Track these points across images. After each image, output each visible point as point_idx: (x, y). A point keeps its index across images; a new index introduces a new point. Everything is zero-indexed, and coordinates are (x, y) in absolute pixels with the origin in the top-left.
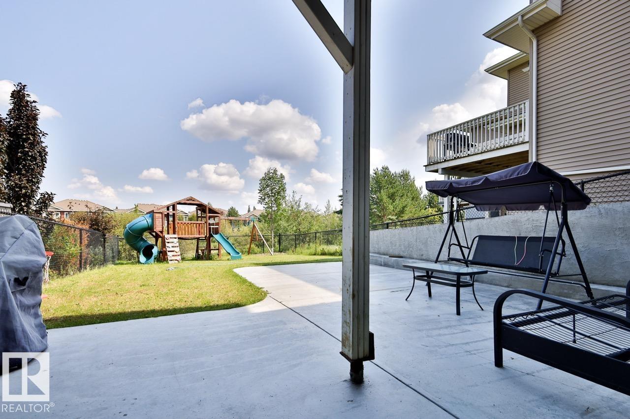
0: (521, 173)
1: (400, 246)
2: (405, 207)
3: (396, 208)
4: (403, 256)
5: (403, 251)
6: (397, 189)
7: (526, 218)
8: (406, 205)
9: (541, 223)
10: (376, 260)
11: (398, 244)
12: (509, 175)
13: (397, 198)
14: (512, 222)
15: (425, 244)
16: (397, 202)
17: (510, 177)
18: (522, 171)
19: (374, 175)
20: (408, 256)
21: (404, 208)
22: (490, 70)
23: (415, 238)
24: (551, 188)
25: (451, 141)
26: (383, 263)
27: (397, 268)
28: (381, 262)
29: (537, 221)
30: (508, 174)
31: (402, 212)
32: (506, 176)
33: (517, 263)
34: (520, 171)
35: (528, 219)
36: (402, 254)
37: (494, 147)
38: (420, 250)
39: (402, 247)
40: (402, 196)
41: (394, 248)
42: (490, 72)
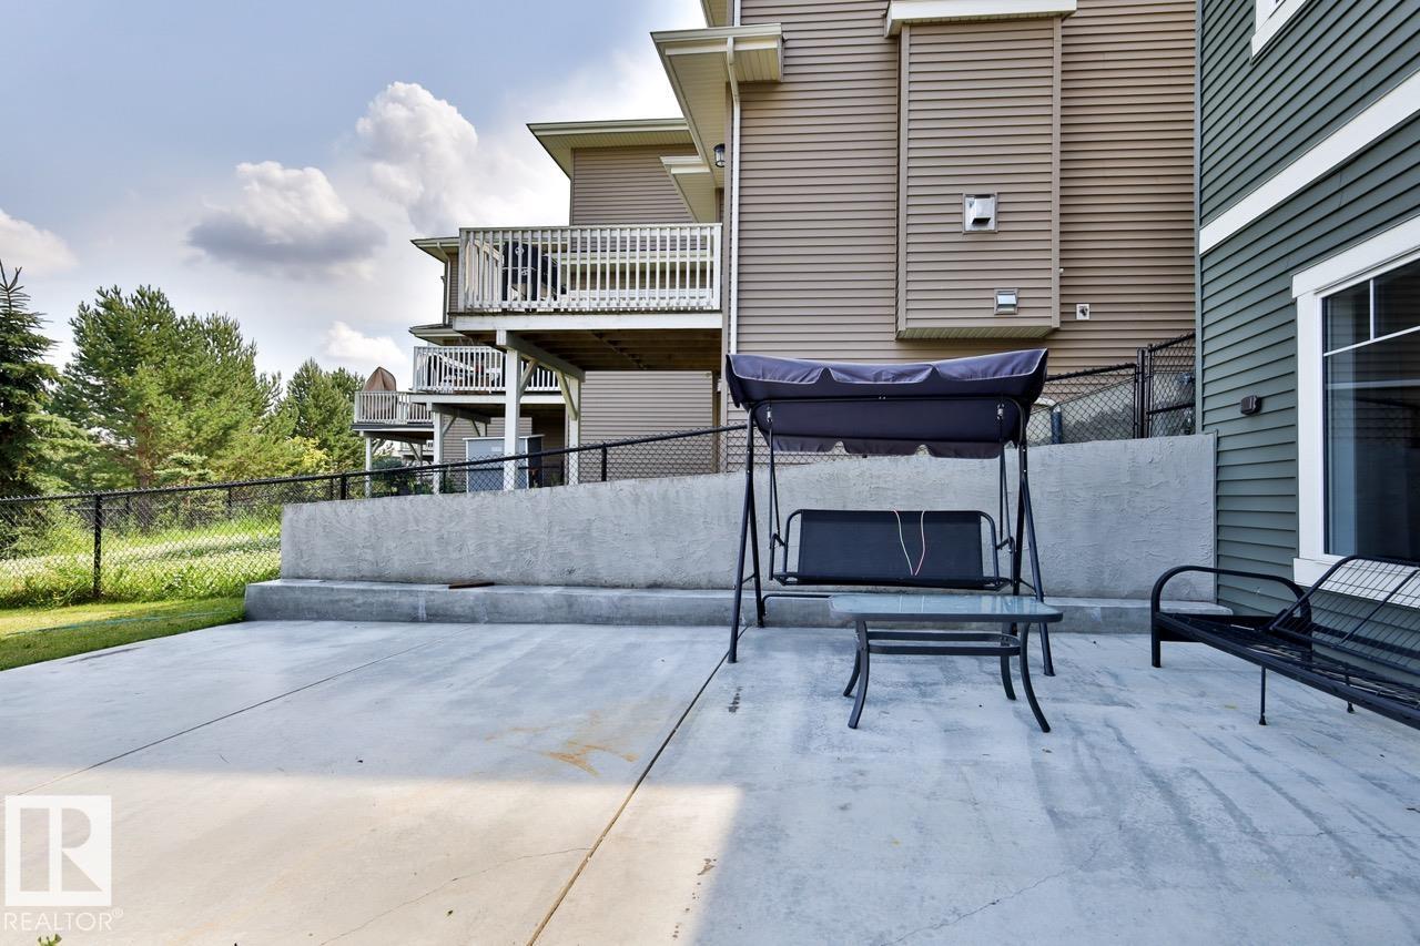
0: (1018, 368)
1: (481, 547)
2: (230, 428)
3: (199, 430)
4: (492, 579)
5: (495, 566)
6: (201, 369)
7: (857, 472)
8: (238, 422)
9: (886, 482)
10: (386, 603)
11: (471, 544)
12: (993, 369)
13: (200, 397)
14: (828, 480)
15: (585, 537)
16: (199, 410)
17: (995, 374)
18: (1022, 365)
19: (101, 310)
20: (515, 577)
21: (227, 429)
22: (539, 130)
23: (544, 520)
24: (1000, 412)
25: (525, 264)
26: (422, 613)
27: (490, 622)
28: (416, 608)
29: (879, 477)
30: (989, 367)
31: (220, 441)
32: (985, 373)
33: (914, 572)
34: (1017, 365)
35: (861, 474)
36: (488, 575)
37: (655, 306)
38: (562, 556)
39: (492, 551)
40: (217, 395)
41: (455, 555)
42: (538, 134)
